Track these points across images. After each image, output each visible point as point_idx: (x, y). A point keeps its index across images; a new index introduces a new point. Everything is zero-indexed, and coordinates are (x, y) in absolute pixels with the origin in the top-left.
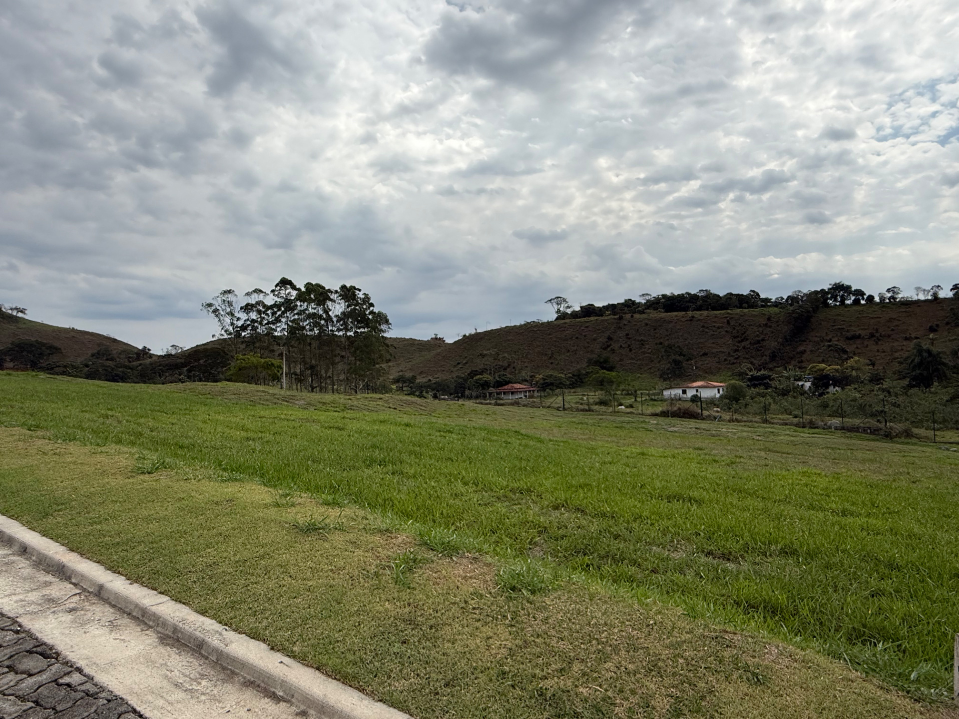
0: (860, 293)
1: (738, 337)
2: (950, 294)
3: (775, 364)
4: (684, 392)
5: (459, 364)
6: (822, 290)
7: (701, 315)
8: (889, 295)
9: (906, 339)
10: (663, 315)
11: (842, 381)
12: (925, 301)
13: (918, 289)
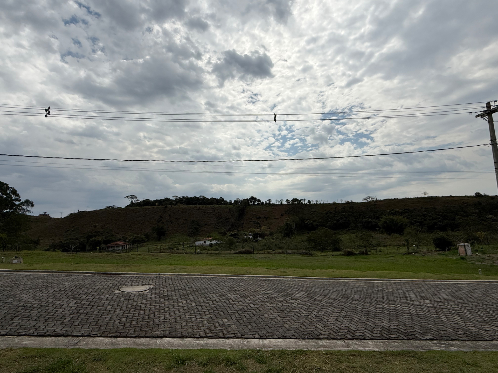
0: (259, 201)
1: (218, 217)
2: (286, 203)
3: (234, 229)
4: (205, 242)
6: (247, 199)
7: (203, 207)
8: (268, 202)
9: (275, 218)
10: (186, 206)
12: (279, 205)
13: (277, 200)
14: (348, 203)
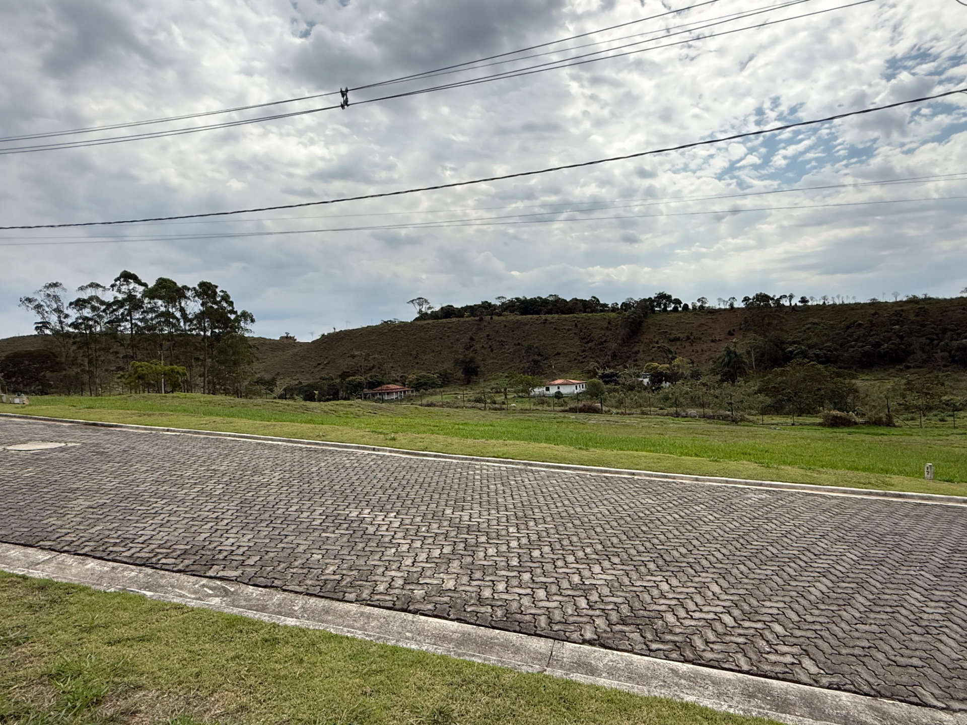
0: (678, 302)
1: (584, 338)
2: (742, 305)
3: (616, 363)
4: (548, 389)
5: (319, 364)
6: (650, 298)
7: (553, 318)
8: (699, 304)
9: (713, 341)
10: (519, 317)
11: (672, 378)
12: (725, 310)
13: (720, 299)
14: (914, 301)
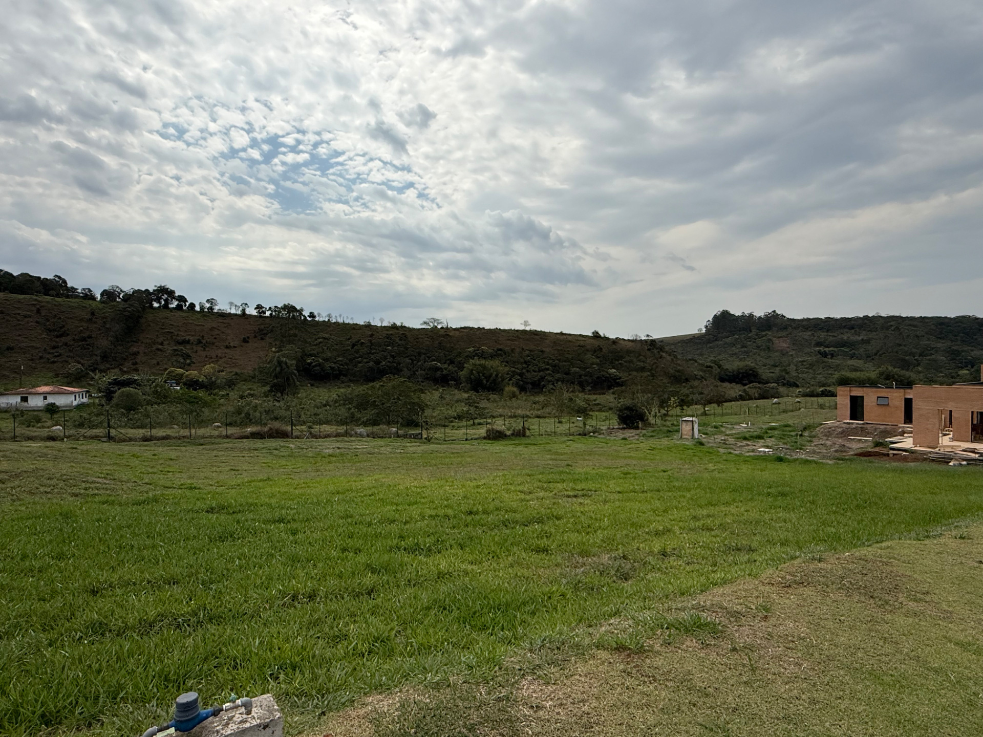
0: (182, 299)
2: (254, 312)
3: (108, 366)
8: (208, 305)
9: (227, 347)
12: (236, 315)
13: (231, 304)
14: (394, 327)
